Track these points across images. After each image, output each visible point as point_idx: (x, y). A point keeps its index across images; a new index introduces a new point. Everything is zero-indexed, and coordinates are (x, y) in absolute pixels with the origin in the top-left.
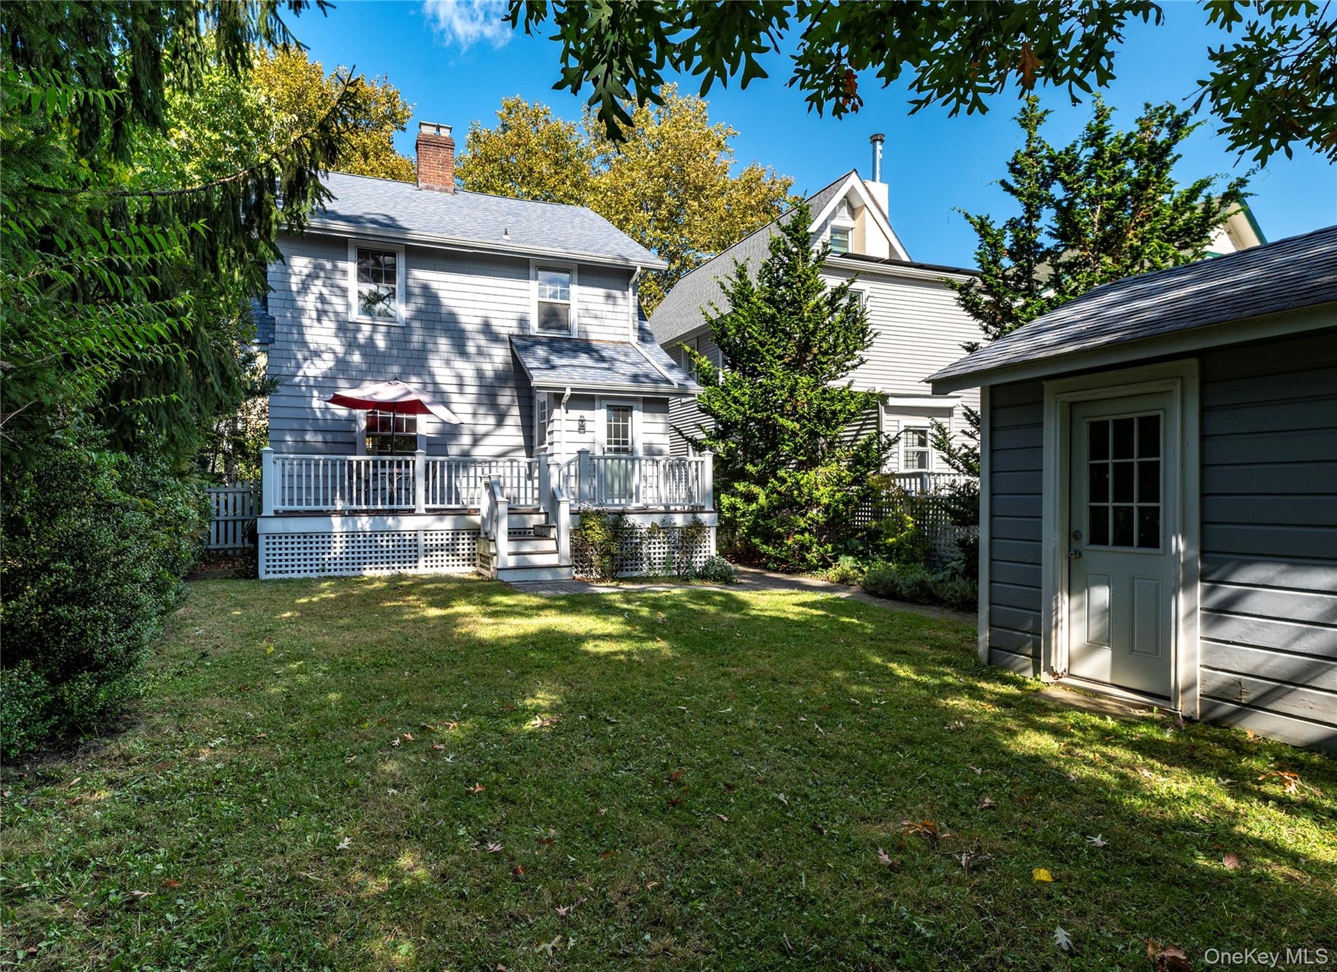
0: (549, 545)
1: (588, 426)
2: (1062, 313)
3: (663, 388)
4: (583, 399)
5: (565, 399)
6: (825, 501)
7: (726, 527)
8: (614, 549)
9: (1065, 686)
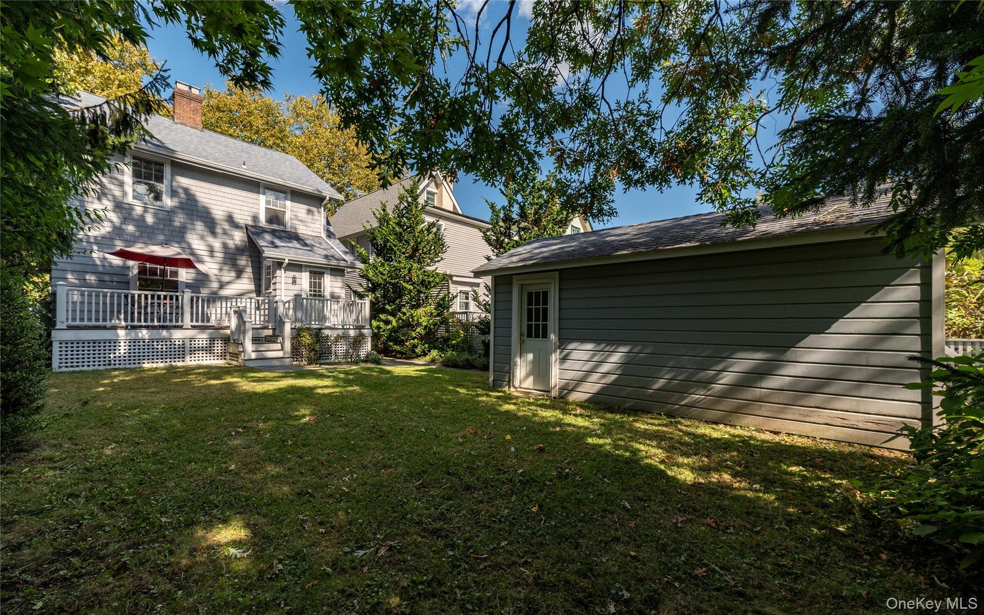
0: (278, 346)
1: (298, 281)
2: (520, 249)
3: (342, 263)
4: (295, 266)
5: (284, 265)
6: (424, 324)
7: (375, 337)
8: (317, 347)
9: (519, 391)
